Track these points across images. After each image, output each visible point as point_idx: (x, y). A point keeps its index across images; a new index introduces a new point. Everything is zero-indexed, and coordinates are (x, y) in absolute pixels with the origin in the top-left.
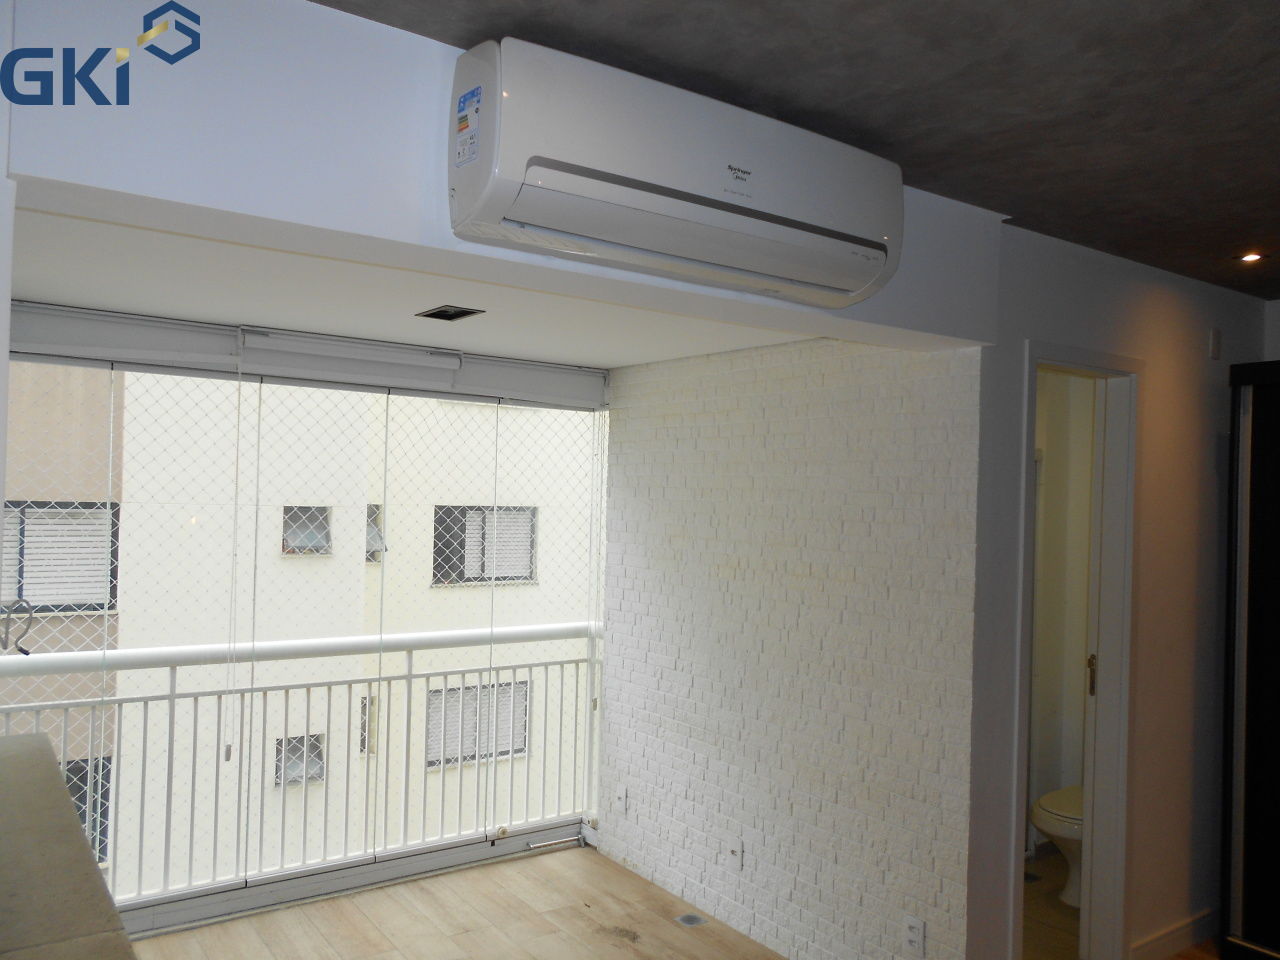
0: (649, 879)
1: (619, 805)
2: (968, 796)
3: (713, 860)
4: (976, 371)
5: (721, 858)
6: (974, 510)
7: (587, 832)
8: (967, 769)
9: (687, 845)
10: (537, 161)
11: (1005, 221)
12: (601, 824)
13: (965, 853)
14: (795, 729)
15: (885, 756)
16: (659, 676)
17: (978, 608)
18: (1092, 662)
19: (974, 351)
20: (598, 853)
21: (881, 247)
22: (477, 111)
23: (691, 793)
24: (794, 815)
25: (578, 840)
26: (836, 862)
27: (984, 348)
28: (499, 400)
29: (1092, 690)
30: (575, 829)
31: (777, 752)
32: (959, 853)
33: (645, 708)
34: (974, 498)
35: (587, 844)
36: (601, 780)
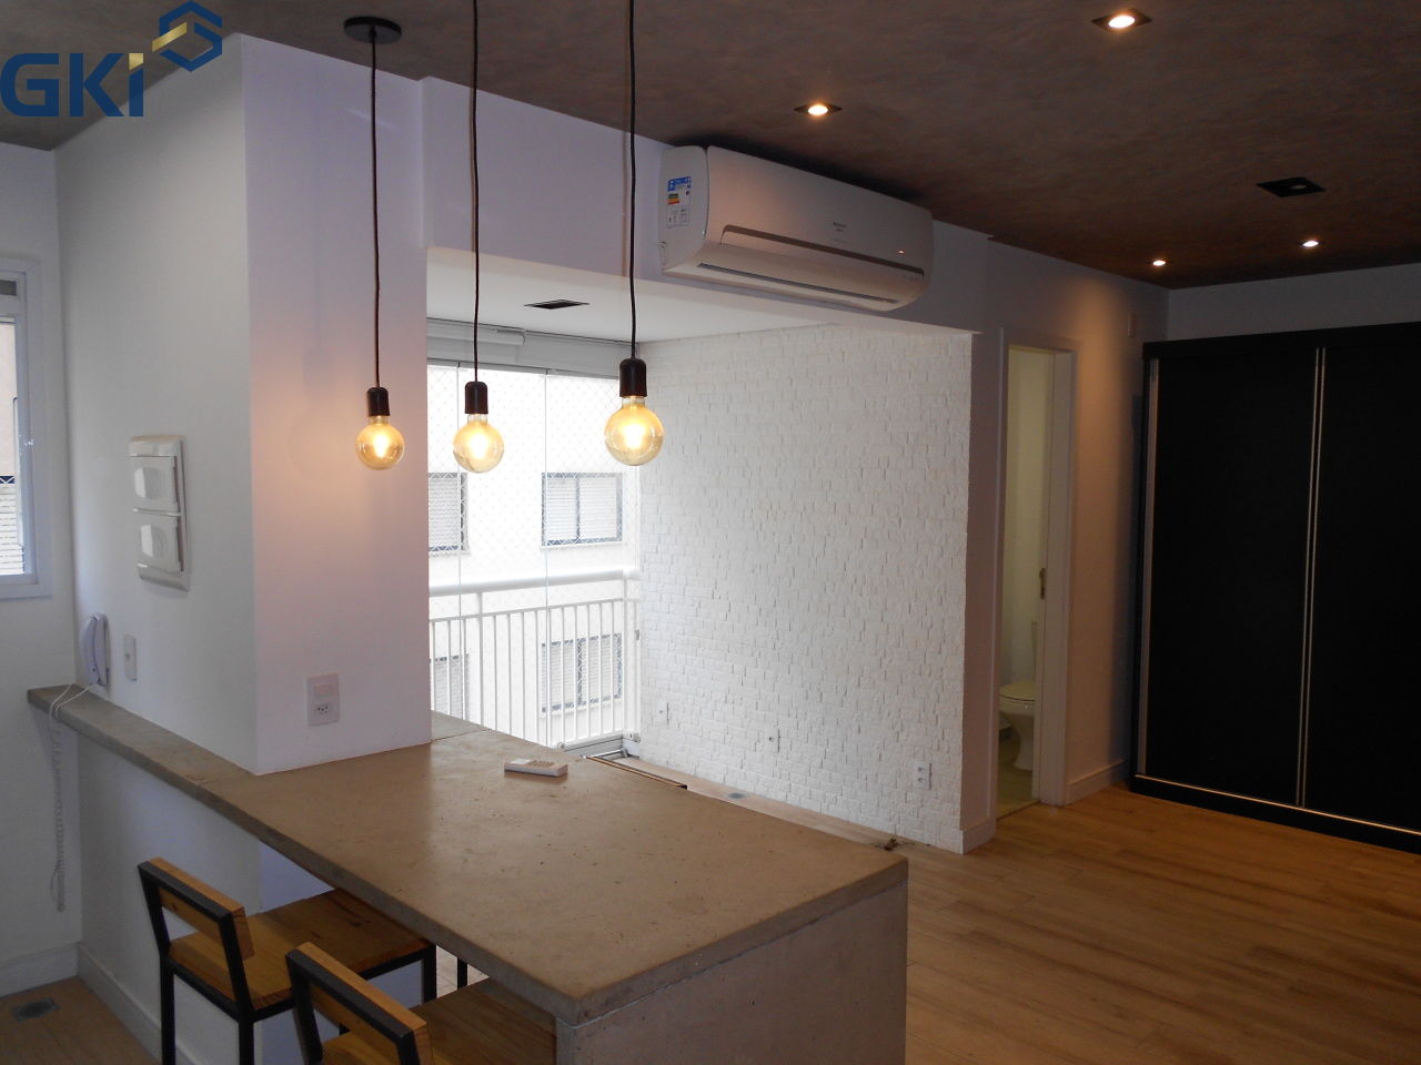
0: (692, 774)
1: (661, 718)
2: (962, 666)
3: (753, 748)
4: (969, 353)
5: (759, 746)
6: (967, 455)
7: (630, 746)
8: (962, 648)
9: (728, 741)
10: (729, 228)
11: (990, 239)
12: (644, 737)
13: (960, 708)
14: (824, 635)
15: (899, 646)
16: (697, 605)
17: (970, 529)
18: (1043, 574)
19: (966, 337)
20: (642, 761)
21: (920, 271)
22: (687, 193)
23: (730, 698)
24: (824, 701)
25: (621, 752)
26: (859, 731)
27: (974, 336)
28: (547, 371)
29: (1043, 594)
30: (617, 743)
31: (808, 655)
32: (956, 710)
33: (684, 634)
34: (967, 448)
35: (629, 756)
36: (642, 699)
